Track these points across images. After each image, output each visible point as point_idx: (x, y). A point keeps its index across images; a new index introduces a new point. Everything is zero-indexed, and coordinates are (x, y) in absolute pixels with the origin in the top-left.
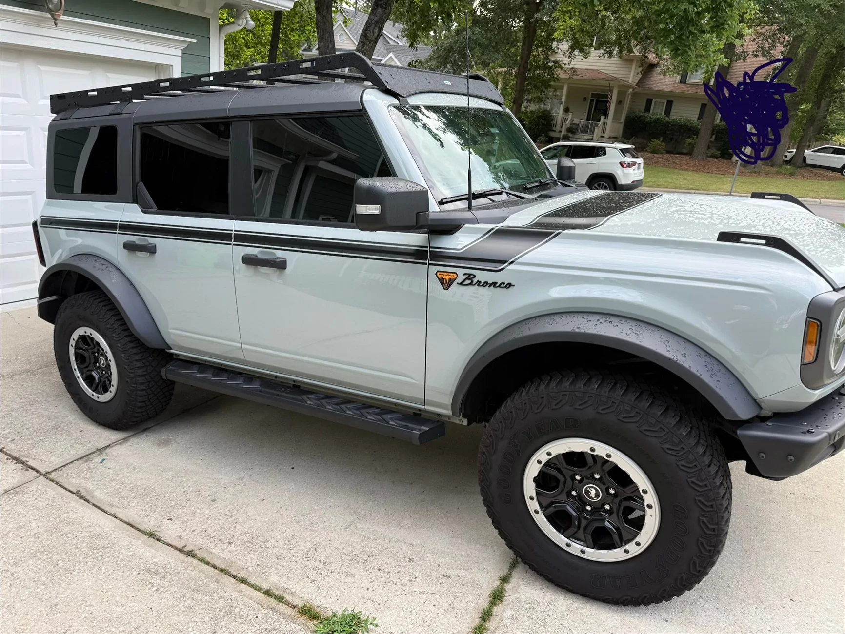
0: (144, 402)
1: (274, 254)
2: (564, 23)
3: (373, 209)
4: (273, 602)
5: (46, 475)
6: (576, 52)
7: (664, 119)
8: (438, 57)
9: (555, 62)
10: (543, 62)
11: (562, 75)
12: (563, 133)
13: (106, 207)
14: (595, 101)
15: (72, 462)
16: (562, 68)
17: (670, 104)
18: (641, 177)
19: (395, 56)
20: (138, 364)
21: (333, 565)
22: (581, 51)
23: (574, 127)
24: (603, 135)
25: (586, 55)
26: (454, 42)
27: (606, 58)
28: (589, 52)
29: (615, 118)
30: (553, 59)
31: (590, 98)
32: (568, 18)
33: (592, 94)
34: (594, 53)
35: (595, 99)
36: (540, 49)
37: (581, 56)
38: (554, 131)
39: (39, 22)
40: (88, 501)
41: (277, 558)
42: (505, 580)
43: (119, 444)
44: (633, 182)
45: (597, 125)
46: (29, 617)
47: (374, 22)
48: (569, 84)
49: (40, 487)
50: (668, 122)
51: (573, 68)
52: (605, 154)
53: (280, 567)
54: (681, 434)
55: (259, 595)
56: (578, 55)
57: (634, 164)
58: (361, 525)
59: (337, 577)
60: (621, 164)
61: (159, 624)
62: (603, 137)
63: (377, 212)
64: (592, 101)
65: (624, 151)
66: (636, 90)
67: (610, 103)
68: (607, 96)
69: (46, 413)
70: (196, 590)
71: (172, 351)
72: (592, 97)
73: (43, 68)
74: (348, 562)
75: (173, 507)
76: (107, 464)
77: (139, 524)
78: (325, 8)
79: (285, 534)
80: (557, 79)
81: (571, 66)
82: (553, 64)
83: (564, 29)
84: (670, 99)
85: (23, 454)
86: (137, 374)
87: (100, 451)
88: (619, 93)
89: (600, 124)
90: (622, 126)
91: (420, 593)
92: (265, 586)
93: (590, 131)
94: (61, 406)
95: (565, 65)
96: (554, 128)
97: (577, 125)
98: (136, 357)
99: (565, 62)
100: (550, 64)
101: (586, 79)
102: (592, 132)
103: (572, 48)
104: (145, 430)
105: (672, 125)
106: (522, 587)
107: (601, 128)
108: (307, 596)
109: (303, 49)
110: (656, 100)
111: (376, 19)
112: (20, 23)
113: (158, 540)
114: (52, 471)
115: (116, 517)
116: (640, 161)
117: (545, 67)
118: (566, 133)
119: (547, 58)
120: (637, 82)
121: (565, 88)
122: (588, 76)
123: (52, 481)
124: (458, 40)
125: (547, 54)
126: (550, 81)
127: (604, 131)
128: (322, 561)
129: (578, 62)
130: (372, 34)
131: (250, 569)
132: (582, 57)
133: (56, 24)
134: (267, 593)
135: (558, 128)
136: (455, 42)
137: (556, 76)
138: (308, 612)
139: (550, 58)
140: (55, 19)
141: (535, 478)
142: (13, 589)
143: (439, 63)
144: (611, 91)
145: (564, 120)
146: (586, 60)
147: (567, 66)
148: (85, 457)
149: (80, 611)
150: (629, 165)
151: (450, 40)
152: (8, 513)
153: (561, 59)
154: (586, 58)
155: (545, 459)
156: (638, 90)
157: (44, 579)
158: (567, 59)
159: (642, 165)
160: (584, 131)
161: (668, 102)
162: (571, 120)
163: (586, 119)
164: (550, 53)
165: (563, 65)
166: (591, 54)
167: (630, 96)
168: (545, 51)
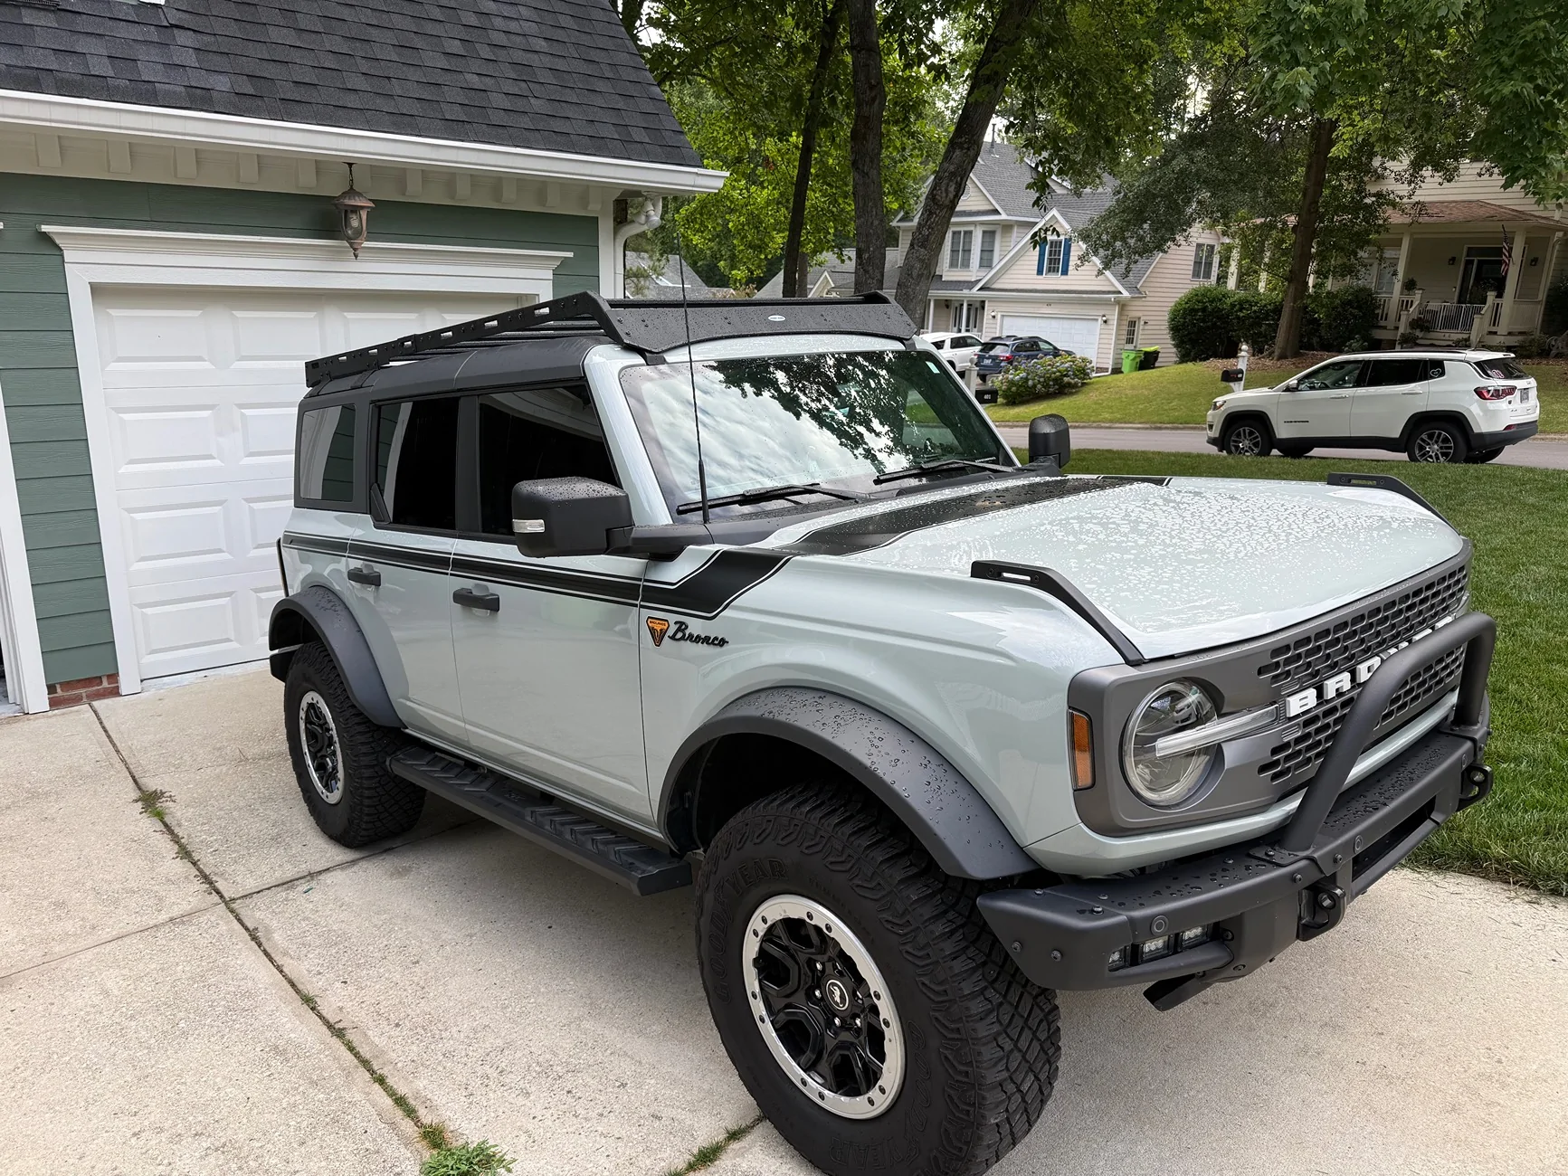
0: (375, 806)
1: (487, 588)
2: (1350, 128)
3: (535, 526)
4: (399, 1113)
5: (228, 903)
6: (1427, 172)
8: (1123, 212)
9: (1379, 195)
10: (1353, 198)
11: (1395, 218)
12: (1401, 330)
13: (336, 518)
14: (1476, 263)
15: (268, 889)
16: (1394, 205)
18: (1534, 415)
19: (1062, 214)
20: (364, 749)
21: (511, 1076)
22: (1437, 167)
23: (1429, 317)
24: (1494, 329)
25: (1451, 175)
26: (1154, 181)
27: (1495, 176)
28: (1456, 169)
29: (1521, 295)
30: (1374, 190)
31: (1463, 259)
32: (1358, 118)
33: (1468, 249)
34: (1468, 168)
35: (1476, 259)
36: (1343, 174)
37: (1438, 177)
38: (1385, 328)
39: (335, 255)
40: (260, 945)
41: (444, 1055)
42: (734, 1136)
43: (342, 869)
44: (1508, 427)
45: (1478, 311)
46: (110, 1086)
47: (947, 174)
48: (1412, 235)
49: (213, 919)
51: (1418, 203)
52: (1442, 374)
53: (440, 1068)
54: (908, 897)
55: (389, 1102)
56: (1432, 176)
57: (1512, 390)
58: (586, 1025)
59: (505, 1094)
60: (1479, 392)
61: (245, 1121)
62: (1495, 333)
63: (541, 529)
64: (1469, 263)
65: (1483, 367)
67: (1507, 265)
68: (1499, 252)
69: (274, 816)
70: (314, 1083)
71: (407, 731)
72: (1468, 256)
73: (350, 315)
74: (534, 1074)
75: (358, 966)
76: (314, 896)
77: (303, 983)
78: (868, 160)
79: (475, 1024)
80: (1385, 228)
81: (1415, 199)
82: (1374, 199)
83: (1351, 139)
85: (217, 871)
86: (362, 763)
87: (312, 875)
88: (1528, 243)
89: (1486, 309)
90: (1540, 309)
91: (602, 1134)
92: (402, 1089)
93: (1463, 325)
94: (298, 808)
95: (1401, 197)
96: (1382, 323)
97: (1434, 313)
98: (361, 739)
99: (1401, 193)
100: (1368, 201)
101: (1452, 222)
102: (1468, 326)
103: (1416, 166)
104: (386, 851)
106: (757, 1149)
107: (1489, 313)
108: (446, 1114)
109: (898, 218)
111: (952, 168)
112: (315, 259)
113: (313, 1009)
114: (239, 898)
115: (281, 972)
116: (1531, 383)
117: (1357, 207)
118: (1409, 331)
119: (1360, 190)
121: (1405, 243)
122: (1457, 215)
123: (232, 911)
124: (1160, 178)
125: (1362, 181)
126: (1368, 232)
127: (1495, 321)
128: (500, 1069)
129: (1430, 188)
130: (944, 195)
131: (399, 1065)
132: (1441, 180)
133: (356, 256)
134: (400, 1101)
135: (1390, 323)
136: (1156, 182)
137: (1381, 222)
138: (434, 1137)
139: (1368, 188)
140: (355, 250)
141: (754, 959)
142: (113, 1048)
143: (1124, 221)
144: (1509, 240)
145: (1405, 305)
146: (1452, 184)
147: (1405, 200)
148: (288, 884)
149: (169, 1088)
150: (1498, 394)
151: (1145, 180)
152: (158, 948)
153: (1391, 188)
154: (1449, 181)
155: (762, 929)
157: (153, 1041)
158: (1405, 187)
159: (1533, 393)
160: (1451, 323)
162: (1420, 304)
163: (1455, 300)
164: (1366, 179)
165: (1398, 200)
166: (1462, 172)
167: (1557, 247)
168: (1355, 178)
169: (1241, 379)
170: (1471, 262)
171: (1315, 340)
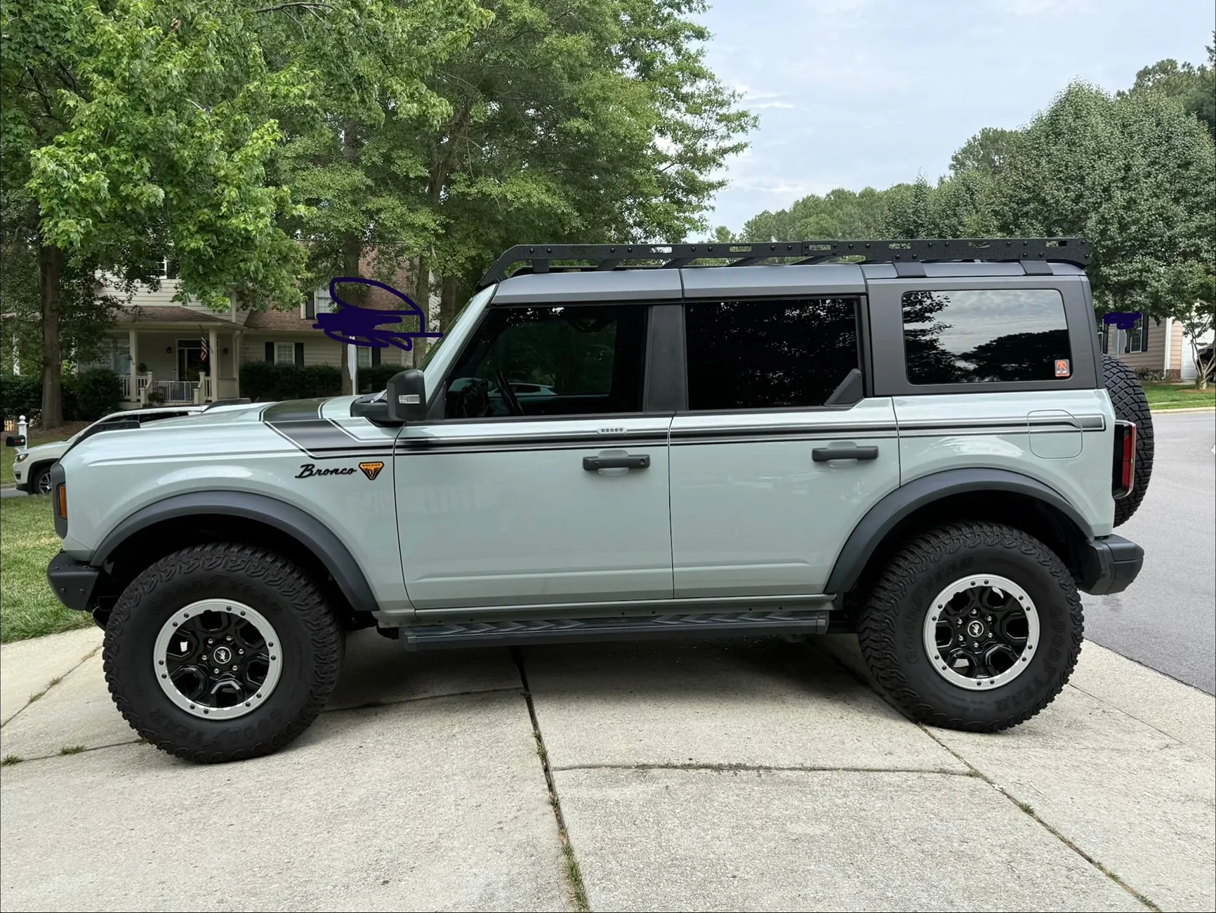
6: (137, 283)
7: (297, 368)
9: (105, 299)
10: (85, 300)
11: (122, 317)
12: (142, 402)
14: (186, 352)
16: (118, 308)
17: (300, 348)
22: (145, 280)
23: (160, 391)
25: (155, 286)
28: (158, 282)
29: (222, 375)
30: (101, 295)
31: (177, 349)
33: (180, 342)
34: (166, 282)
35: (186, 349)
37: (146, 287)
38: (129, 401)
45: (196, 386)
48: (136, 330)
50: (302, 372)
51: (136, 307)
56: (142, 287)
62: (210, 401)
64: (181, 352)
66: (244, 332)
67: (208, 353)
68: (199, 344)
72: (179, 346)
80: (114, 324)
81: (133, 303)
82: (102, 302)
84: (299, 341)
88: (220, 338)
89: (201, 383)
90: (237, 385)
93: (187, 396)
95: (123, 302)
96: (127, 397)
97: (164, 389)
99: (122, 299)
100: (98, 303)
102: (191, 397)
103: (129, 278)
105: (309, 376)
107: (203, 389)
110: (280, 343)
117: (90, 308)
118: (147, 401)
119: (90, 295)
120: (244, 320)
121: (132, 336)
122: (166, 316)
125: (89, 288)
126: (102, 327)
127: (208, 394)
129: (142, 296)
132: (148, 290)
135: (133, 398)
137: (111, 320)
139: (96, 293)
144: (206, 336)
145: (141, 383)
146: (157, 294)
147: (126, 304)
153: (113, 294)
154: (155, 291)
156: (247, 331)
158: (124, 293)
160: (177, 395)
161: (297, 345)
162: (153, 382)
163: (177, 378)
164: (92, 286)
165: (120, 303)
166: (163, 286)
167: (238, 340)
168: (83, 284)
169: (24, 444)
170: (183, 351)
171: (75, 413)
